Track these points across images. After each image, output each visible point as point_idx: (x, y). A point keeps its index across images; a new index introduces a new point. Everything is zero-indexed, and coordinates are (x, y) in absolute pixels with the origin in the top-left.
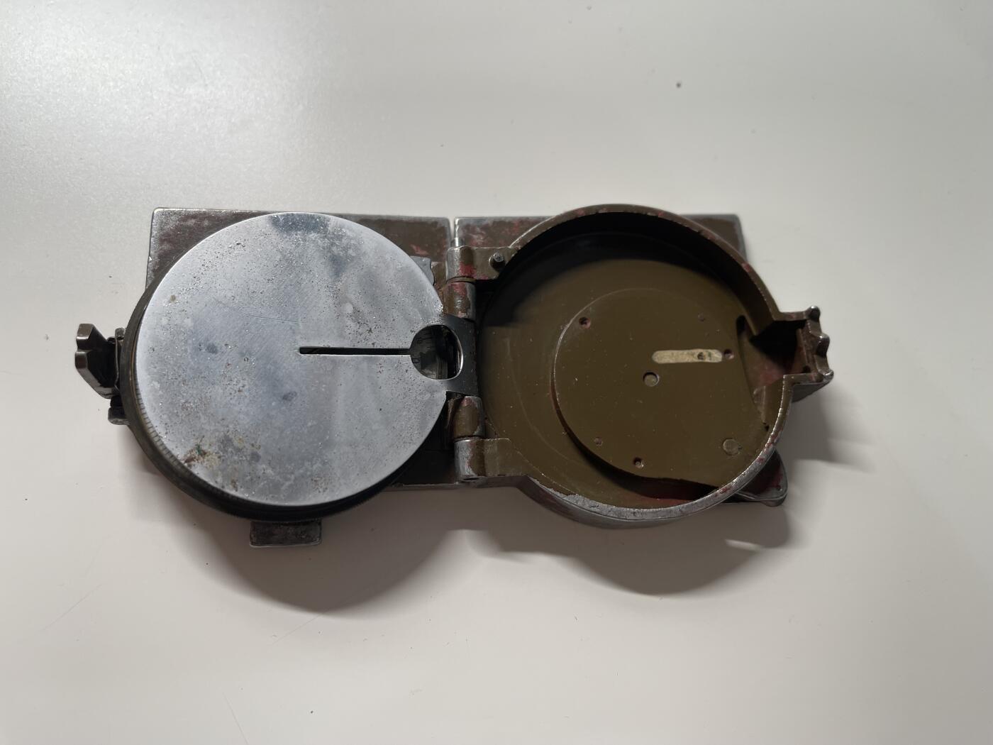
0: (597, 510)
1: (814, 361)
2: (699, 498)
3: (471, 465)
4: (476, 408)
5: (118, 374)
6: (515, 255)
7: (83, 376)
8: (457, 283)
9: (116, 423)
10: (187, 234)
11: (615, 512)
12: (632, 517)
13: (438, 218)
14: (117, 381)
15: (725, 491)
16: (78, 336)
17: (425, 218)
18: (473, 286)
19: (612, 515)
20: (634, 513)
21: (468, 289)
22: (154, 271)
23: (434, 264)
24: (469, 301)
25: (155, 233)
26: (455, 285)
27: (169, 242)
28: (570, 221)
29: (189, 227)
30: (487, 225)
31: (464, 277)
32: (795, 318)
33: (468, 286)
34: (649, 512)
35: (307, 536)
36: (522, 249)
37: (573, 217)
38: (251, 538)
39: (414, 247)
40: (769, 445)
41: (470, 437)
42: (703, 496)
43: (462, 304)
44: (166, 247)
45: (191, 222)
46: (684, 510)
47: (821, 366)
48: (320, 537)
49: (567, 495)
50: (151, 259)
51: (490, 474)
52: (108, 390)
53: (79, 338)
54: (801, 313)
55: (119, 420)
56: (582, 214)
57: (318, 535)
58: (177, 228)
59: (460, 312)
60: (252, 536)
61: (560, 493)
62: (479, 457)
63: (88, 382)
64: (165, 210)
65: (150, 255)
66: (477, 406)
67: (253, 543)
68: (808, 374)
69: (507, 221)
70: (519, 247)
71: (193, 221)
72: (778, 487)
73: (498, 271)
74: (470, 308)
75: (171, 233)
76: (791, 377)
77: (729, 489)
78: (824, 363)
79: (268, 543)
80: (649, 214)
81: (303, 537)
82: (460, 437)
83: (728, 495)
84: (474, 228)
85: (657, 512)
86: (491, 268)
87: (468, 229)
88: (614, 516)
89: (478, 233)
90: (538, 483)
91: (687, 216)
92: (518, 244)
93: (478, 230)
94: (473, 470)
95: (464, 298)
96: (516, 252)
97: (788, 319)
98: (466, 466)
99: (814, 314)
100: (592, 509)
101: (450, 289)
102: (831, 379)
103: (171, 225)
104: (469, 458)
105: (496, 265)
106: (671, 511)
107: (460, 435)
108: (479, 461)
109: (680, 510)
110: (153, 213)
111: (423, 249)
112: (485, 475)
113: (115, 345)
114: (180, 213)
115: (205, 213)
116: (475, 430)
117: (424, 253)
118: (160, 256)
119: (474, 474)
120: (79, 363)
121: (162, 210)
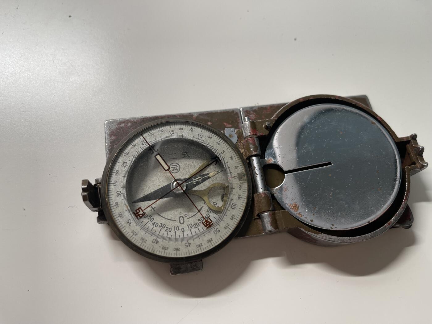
0: (333, 240)
1: (417, 159)
2: (378, 229)
3: (271, 225)
4: (269, 197)
5: (101, 201)
6: (275, 123)
7: (86, 204)
8: (250, 138)
9: (101, 223)
10: (122, 131)
11: (341, 240)
12: (349, 241)
13: (234, 109)
14: (100, 204)
15: (389, 224)
16: (83, 186)
17: (228, 110)
18: (258, 139)
19: (340, 241)
20: (350, 239)
21: (255, 141)
22: (109, 150)
23: (236, 130)
24: (257, 146)
25: (107, 132)
26: (249, 139)
27: (114, 135)
28: (297, 104)
29: (122, 128)
30: (255, 110)
31: (253, 135)
32: (405, 140)
33: (255, 139)
34: (357, 238)
35: (196, 267)
36: (277, 119)
37: (298, 102)
38: (171, 271)
39: (225, 124)
40: (405, 200)
41: (268, 211)
42: (379, 228)
43: (254, 148)
44: (113, 138)
45: (123, 125)
46: (372, 235)
47: (421, 161)
48: (203, 267)
49: (318, 234)
50: (107, 145)
51: (280, 228)
52: (96, 209)
53: (83, 187)
54: (408, 137)
55: (102, 222)
56: (302, 100)
57: (202, 266)
58: (117, 129)
59: (254, 152)
60: (171, 270)
61: (315, 233)
62: (274, 221)
63: (88, 206)
64: (110, 121)
65: (106, 143)
66: (269, 196)
67: (172, 274)
68: (415, 165)
69: (264, 107)
70: (276, 119)
71: (124, 124)
72: (410, 219)
73: (269, 130)
74: (258, 149)
75: (114, 131)
76: (409, 167)
77: (391, 223)
78: (422, 159)
79: (179, 273)
80: (332, 98)
81: (195, 268)
82: (263, 212)
83: (391, 226)
84: (250, 112)
85: (360, 237)
86: (265, 129)
87: (247, 112)
88: (341, 242)
89: (252, 114)
90: (303, 230)
91: (349, 97)
92: (275, 117)
93: (252, 112)
94: (273, 227)
95: (255, 145)
96: (275, 121)
97: (402, 141)
98: (269, 226)
99: (414, 137)
100: (330, 240)
101: (247, 141)
102: (427, 166)
103: (114, 127)
104: (270, 221)
105: (267, 128)
106: (366, 236)
107: (263, 211)
108: (274, 223)
109: (371, 236)
110: (105, 123)
111: (229, 124)
112: (278, 229)
113: (97, 187)
114: (116, 122)
115: (128, 120)
116: (270, 208)
117: (230, 126)
118: (111, 143)
119: (273, 229)
120: (85, 198)
121: (108, 121)
